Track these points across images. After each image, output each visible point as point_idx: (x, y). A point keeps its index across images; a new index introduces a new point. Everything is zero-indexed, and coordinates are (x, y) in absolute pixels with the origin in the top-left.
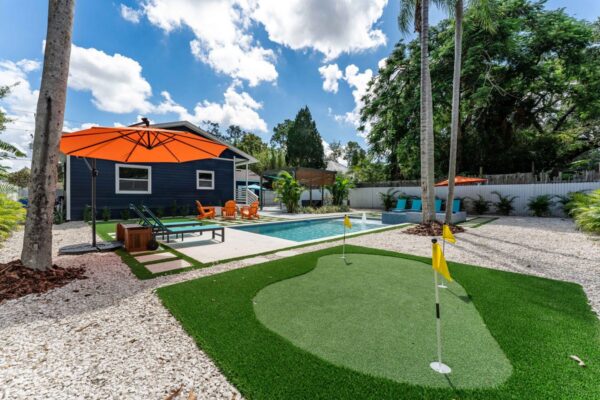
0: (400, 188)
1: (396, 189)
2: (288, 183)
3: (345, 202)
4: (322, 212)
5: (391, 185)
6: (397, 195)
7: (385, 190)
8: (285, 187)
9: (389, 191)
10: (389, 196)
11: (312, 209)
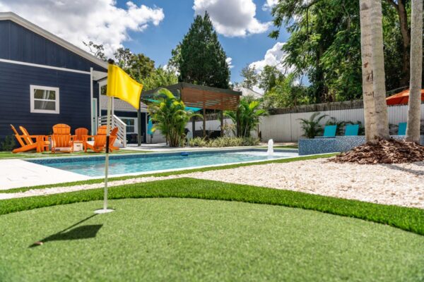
0: (327, 112)
1: (322, 113)
2: (168, 105)
3: (253, 133)
4: (218, 146)
5: (316, 109)
6: (323, 122)
7: (307, 116)
8: (164, 110)
9: (314, 116)
10: (313, 124)
11: (203, 142)
